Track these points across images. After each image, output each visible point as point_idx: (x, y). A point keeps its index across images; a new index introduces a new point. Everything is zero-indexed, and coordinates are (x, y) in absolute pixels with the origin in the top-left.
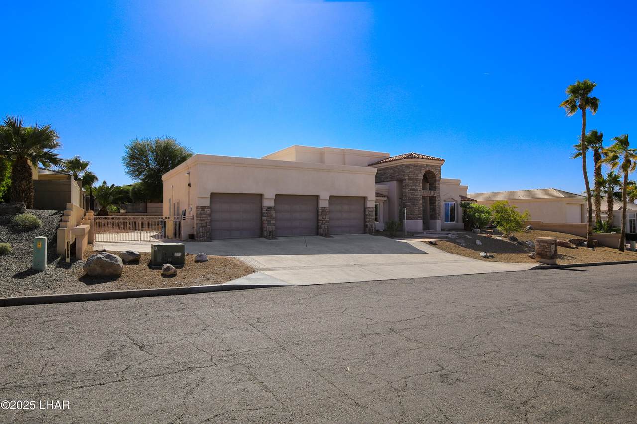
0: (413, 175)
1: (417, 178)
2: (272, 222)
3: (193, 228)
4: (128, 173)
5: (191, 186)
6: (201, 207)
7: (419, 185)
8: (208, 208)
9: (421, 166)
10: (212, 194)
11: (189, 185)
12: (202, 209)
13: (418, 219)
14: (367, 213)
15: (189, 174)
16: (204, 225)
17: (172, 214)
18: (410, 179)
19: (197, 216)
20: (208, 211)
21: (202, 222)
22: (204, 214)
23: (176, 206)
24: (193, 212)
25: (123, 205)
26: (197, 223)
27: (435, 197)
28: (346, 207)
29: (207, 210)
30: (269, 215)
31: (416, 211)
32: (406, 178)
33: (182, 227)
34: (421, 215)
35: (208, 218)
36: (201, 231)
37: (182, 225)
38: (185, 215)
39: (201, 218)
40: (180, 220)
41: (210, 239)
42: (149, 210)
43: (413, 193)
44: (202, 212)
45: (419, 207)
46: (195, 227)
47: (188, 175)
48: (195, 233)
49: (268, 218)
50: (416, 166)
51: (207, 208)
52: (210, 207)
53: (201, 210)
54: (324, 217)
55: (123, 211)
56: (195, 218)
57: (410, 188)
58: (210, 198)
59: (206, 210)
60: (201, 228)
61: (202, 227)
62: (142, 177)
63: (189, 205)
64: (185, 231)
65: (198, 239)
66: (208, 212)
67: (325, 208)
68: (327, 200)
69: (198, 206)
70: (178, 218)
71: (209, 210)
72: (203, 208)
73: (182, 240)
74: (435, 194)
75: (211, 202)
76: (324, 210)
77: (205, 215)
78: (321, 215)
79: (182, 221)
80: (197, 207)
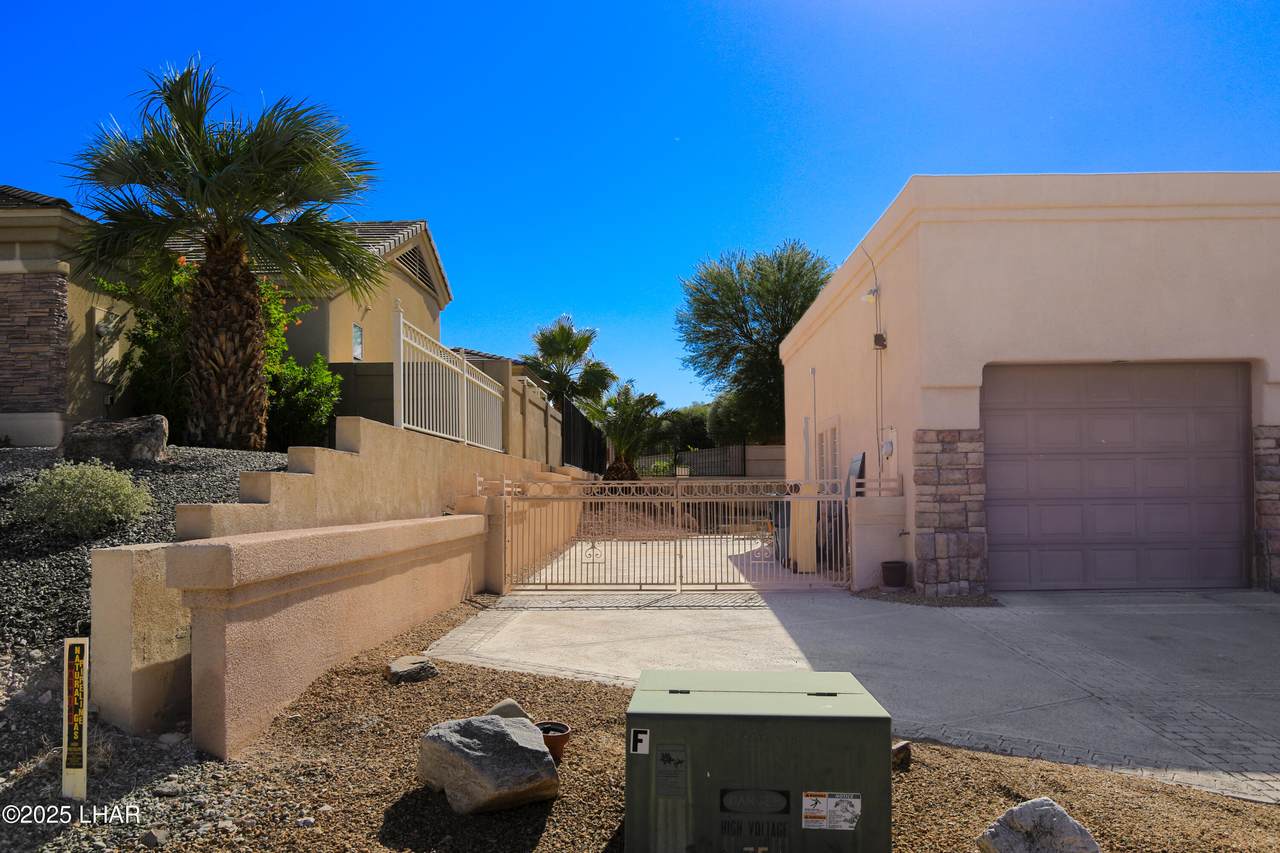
3: (904, 533)
4: (693, 361)
5: (889, 343)
6: (939, 432)
8: (972, 437)
10: (990, 369)
11: (880, 341)
12: (943, 443)
15: (876, 292)
16: (958, 519)
17: (812, 474)
19: (920, 480)
20: (973, 453)
21: (945, 507)
22: (954, 467)
23: (827, 444)
24: (903, 461)
25: (686, 456)
26: (920, 513)
29: (968, 447)
33: (853, 528)
35: (975, 488)
36: (941, 550)
37: (853, 520)
38: (861, 474)
39: (943, 490)
40: (841, 498)
41: (984, 592)
42: (751, 467)
44: (945, 458)
46: (911, 527)
47: (871, 299)
48: (912, 558)
51: (971, 440)
52: (980, 436)
53: (938, 447)
55: (682, 471)
56: (912, 489)
58: (983, 389)
59: (961, 447)
60: (941, 538)
61: (943, 529)
62: (732, 370)
63: (880, 430)
64: (866, 549)
65: (930, 590)
66: (973, 457)
69: (925, 431)
70: (835, 489)
71: (978, 446)
72: (949, 439)
73: (855, 588)
75: (984, 410)
77: (958, 476)
79: (854, 501)
80: (921, 437)
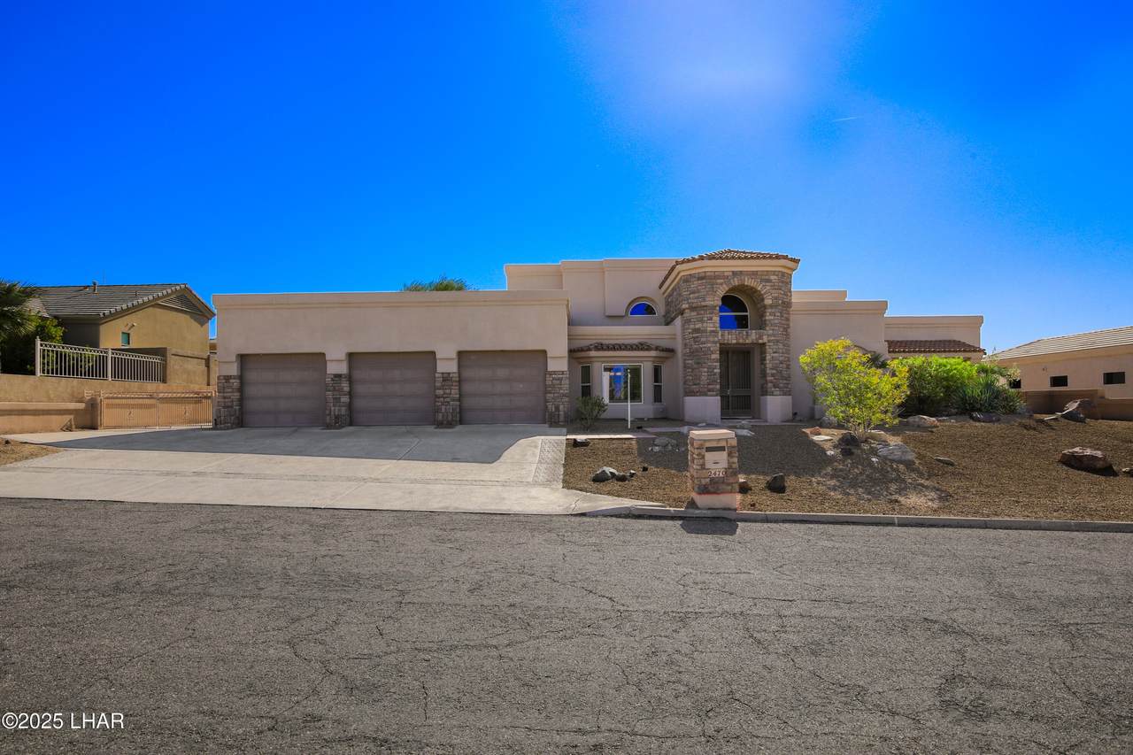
0: (698, 298)
1: (703, 304)
2: (342, 400)
6: (225, 376)
7: (711, 319)
8: (235, 377)
9: (716, 276)
10: (242, 357)
12: (225, 379)
13: (706, 395)
14: (549, 383)
16: (229, 404)
18: (692, 309)
19: (219, 392)
21: (226, 400)
22: (228, 387)
26: (218, 402)
27: (764, 344)
28: (502, 373)
29: (234, 381)
30: (337, 388)
31: (704, 377)
32: (684, 306)
34: (718, 387)
35: (235, 394)
36: (223, 414)
39: (225, 394)
41: (238, 426)
43: (697, 337)
44: (227, 384)
45: (711, 369)
46: (217, 407)
48: (216, 416)
49: (335, 393)
50: (702, 278)
53: (224, 381)
54: (448, 391)
57: (692, 326)
58: (241, 363)
59: (231, 381)
60: (223, 410)
65: (219, 426)
67: (449, 373)
68: (453, 359)
69: (222, 376)
72: (227, 378)
74: (761, 337)
76: (446, 377)
77: (230, 390)
78: (442, 388)
80: (219, 377)
